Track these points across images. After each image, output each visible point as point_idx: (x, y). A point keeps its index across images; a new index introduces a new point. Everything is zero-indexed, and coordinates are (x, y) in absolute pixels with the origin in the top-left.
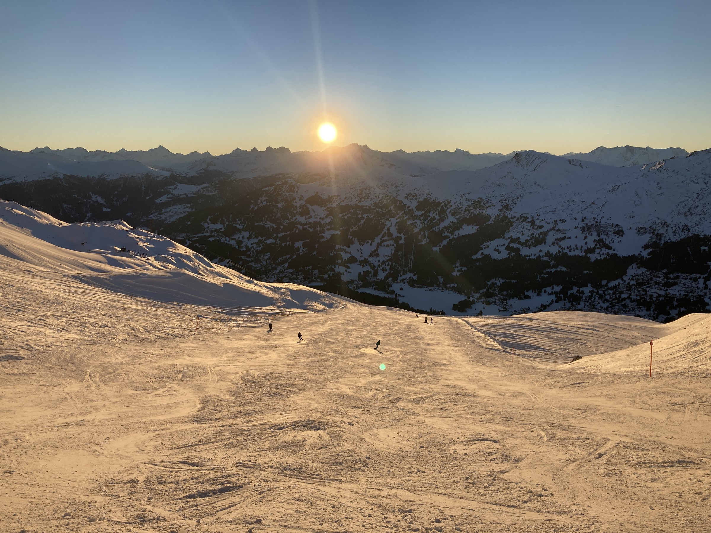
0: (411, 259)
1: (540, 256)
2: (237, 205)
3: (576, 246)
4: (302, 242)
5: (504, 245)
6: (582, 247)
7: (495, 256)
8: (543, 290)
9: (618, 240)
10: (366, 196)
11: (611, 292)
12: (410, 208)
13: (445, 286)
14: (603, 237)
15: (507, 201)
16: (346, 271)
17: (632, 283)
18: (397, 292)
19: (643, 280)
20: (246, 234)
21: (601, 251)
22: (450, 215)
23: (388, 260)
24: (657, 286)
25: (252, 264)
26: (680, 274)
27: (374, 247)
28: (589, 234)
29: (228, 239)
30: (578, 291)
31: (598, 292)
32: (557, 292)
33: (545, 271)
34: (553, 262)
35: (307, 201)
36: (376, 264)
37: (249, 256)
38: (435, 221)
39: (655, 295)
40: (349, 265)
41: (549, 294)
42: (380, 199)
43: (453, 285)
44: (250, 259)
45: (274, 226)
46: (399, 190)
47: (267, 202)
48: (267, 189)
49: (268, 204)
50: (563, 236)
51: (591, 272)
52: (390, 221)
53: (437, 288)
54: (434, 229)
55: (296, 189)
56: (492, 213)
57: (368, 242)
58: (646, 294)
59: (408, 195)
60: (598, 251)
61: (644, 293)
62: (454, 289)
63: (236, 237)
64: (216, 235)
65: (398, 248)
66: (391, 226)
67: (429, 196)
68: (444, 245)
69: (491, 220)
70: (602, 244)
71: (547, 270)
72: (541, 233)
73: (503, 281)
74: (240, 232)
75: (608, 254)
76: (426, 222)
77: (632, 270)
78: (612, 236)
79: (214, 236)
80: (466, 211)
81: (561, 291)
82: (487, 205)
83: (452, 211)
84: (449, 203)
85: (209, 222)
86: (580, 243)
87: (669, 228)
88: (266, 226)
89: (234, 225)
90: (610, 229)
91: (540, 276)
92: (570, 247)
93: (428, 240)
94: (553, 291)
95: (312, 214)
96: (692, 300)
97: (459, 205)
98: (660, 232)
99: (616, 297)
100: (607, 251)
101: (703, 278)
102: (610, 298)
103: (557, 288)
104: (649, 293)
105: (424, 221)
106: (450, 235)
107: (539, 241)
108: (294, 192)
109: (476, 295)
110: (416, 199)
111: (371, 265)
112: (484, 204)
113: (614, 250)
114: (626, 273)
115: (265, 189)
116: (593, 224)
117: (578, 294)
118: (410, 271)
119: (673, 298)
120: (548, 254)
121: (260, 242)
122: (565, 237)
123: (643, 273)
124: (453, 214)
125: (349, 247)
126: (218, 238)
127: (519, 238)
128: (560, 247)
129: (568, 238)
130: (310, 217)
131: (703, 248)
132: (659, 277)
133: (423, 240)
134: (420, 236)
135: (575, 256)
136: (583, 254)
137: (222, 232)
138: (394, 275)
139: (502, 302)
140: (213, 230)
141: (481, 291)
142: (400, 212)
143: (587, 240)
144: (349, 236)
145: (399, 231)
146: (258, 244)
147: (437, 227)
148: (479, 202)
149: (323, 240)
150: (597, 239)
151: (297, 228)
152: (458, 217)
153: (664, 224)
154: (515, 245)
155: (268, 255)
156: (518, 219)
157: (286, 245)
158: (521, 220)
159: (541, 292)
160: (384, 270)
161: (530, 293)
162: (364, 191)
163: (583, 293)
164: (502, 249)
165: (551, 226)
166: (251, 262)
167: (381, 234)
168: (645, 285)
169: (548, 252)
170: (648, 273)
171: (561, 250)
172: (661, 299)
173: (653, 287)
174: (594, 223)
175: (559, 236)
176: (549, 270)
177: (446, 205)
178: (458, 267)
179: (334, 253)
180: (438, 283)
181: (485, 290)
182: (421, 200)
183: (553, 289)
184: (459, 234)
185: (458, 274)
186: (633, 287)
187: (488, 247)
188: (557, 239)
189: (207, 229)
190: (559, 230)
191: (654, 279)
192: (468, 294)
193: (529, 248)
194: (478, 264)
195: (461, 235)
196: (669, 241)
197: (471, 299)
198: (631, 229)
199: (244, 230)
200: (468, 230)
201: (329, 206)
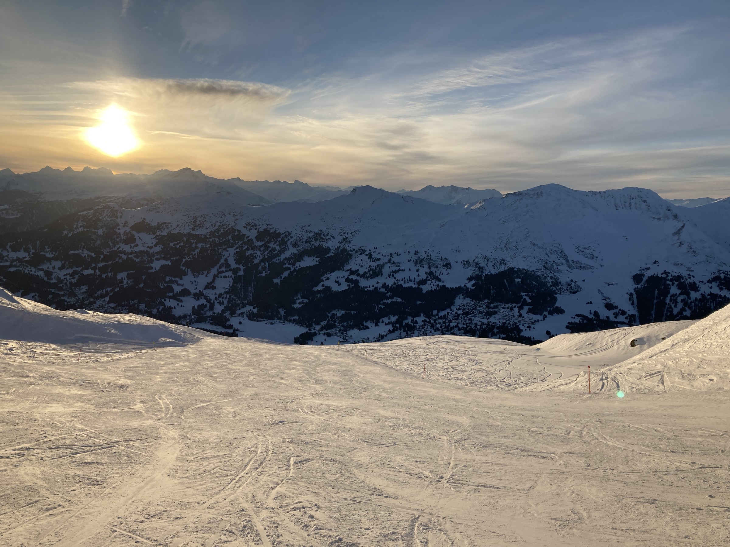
0: (250, 292)
1: (376, 288)
2: (46, 230)
3: (410, 278)
4: (126, 273)
5: (344, 277)
6: (415, 279)
7: (335, 288)
8: (381, 321)
9: (447, 272)
10: (201, 224)
11: (441, 321)
12: (249, 238)
13: (285, 319)
14: (433, 269)
15: (346, 234)
16: (178, 304)
17: (459, 312)
18: (236, 326)
19: (468, 309)
20: (58, 264)
21: (432, 282)
22: (290, 247)
23: (226, 293)
24: (481, 315)
25: (65, 298)
26: (499, 304)
27: (210, 279)
28: (421, 267)
29: (33, 269)
30: (412, 321)
31: (430, 321)
32: (394, 322)
33: (382, 302)
34: (389, 293)
35: (133, 228)
36: (212, 297)
37: (61, 289)
38: (276, 252)
39: (479, 323)
40: (181, 298)
41: (386, 324)
42: (216, 227)
43: (294, 318)
44: (62, 293)
45: (93, 255)
46: (237, 219)
47: (84, 228)
48: (85, 213)
49: (86, 230)
50: (398, 268)
51: (424, 303)
52: (228, 251)
53: (278, 321)
54: (274, 260)
55: (119, 214)
56: (332, 245)
57: (204, 274)
58: (471, 322)
59: (247, 225)
60: (429, 282)
61: (470, 321)
62: (294, 321)
63: (45, 267)
64: (18, 264)
65: (237, 279)
66: (229, 257)
67: (269, 226)
68: (285, 277)
69: (331, 252)
70: (432, 276)
71: (384, 301)
72: (378, 266)
73: (343, 312)
74: (50, 262)
75: (438, 285)
76: (266, 253)
77: (459, 301)
78: (441, 269)
79: (15, 266)
80: (306, 242)
81: (397, 321)
82: (327, 237)
83: (293, 243)
84: (290, 234)
85: (9, 249)
86: (414, 275)
87: (489, 262)
88: (83, 255)
89: (43, 253)
90: (439, 263)
91: (378, 307)
92: (404, 279)
93: (269, 272)
94: (390, 321)
95: (138, 242)
96: (509, 328)
97: (300, 236)
98: (481, 265)
99: (446, 325)
100: (437, 282)
101: (518, 307)
102: (441, 327)
103: (394, 319)
104: (474, 322)
105: (264, 252)
106: (291, 266)
107: (376, 273)
108: (117, 217)
109: (318, 327)
110: (256, 229)
111: (206, 298)
112: (325, 236)
113: (443, 282)
114: (454, 303)
115: (81, 213)
116: (424, 258)
117: (412, 324)
118: (250, 304)
119: (493, 326)
120: (384, 286)
121: (75, 273)
122: (400, 269)
123: (468, 303)
124: (294, 246)
125: (181, 279)
126: (21, 269)
127: (358, 270)
128: (395, 278)
129: (402, 271)
130: (136, 246)
131: (517, 280)
132: (482, 307)
133: (264, 272)
134: (260, 268)
135: (408, 287)
136: (416, 286)
137: (26, 261)
138: (232, 309)
139: (342, 333)
140: (15, 258)
141: (322, 323)
142: (238, 243)
143: (419, 273)
144: (181, 267)
145: (238, 262)
146: (72, 275)
147: (277, 258)
148: (319, 234)
149: (151, 271)
150: (428, 271)
151: (120, 257)
152: (298, 249)
153: (485, 258)
154: (354, 277)
155: (84, 289)
156: (356, 252)
157: (107, 277)
158: (359, 253)
159: (379, 322)
160: (221, 303)
161: (368, 324)
162: (199, 219)
163: (416, 322)
164: (342, 281)
165: (386, 259)
166: (63, 295)
167: (218, 266)
168: (471, 314)
169: (385, 284)
170: (473, 303)
171: (396, 282)
172: (484, 327)
173: (477, 316)
174: (426, 257)
175: (395, 268)
176: (386, 301)
177: (286, 236)
178: (299, 299)
179: (164, 286)
180: (279, 316)
181: (326, 322)
182: (261, 230)
183: (389, 319)
184: (300, 266)
185: (300, 306)
186: (461, 316)
187: (328, 279)
188: (393, 272)
189: (6, 258)
190: (394, 263)
191: (478, 308)
192: (309, 326)
193: (368, 280)
194: (319, 295)
195: (302, 266)
196: (489, 274)
197: (313, 331)
198: (457, 262)
199: (55, 259)
200: (309, 262)
201: (158, 234)
